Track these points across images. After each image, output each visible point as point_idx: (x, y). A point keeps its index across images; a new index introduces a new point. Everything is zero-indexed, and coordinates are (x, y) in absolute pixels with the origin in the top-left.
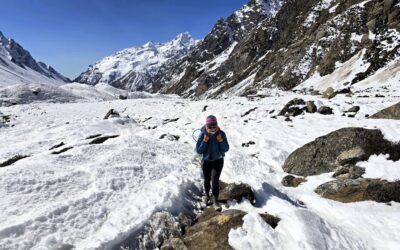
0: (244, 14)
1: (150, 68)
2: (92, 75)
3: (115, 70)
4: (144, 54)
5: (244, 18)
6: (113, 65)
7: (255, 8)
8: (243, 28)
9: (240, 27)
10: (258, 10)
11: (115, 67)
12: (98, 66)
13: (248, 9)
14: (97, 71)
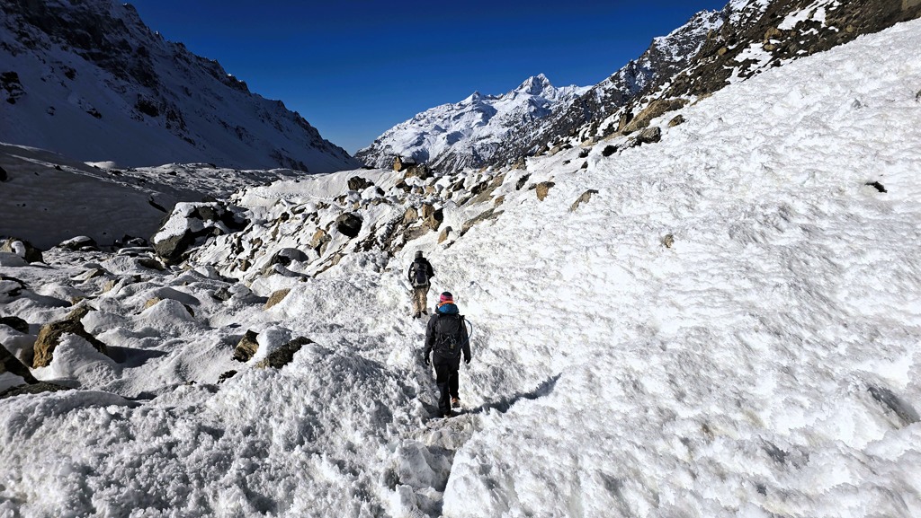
0: (606, 92)
1: (478, 145)
2: (382, 157)
3: (419, 148)
4: (464, 118)
5: (606, 97)
6: (415, 139)
7: (618, 86)
8: (603, 109)
9: (599, 108)
10: (621, 89)
11: (419, 143)
12: (388, 141)
13: (611, 85)
14: (388, 151)
